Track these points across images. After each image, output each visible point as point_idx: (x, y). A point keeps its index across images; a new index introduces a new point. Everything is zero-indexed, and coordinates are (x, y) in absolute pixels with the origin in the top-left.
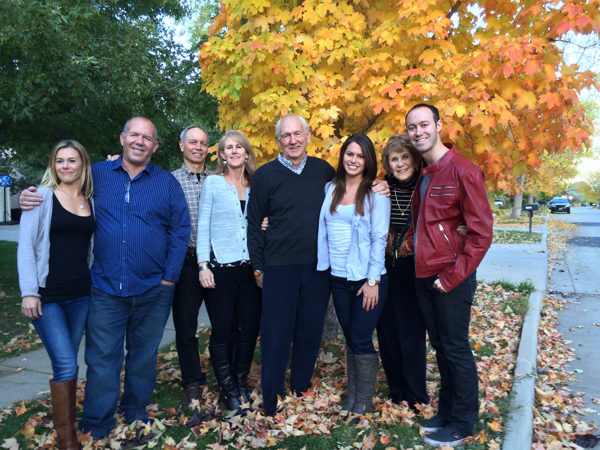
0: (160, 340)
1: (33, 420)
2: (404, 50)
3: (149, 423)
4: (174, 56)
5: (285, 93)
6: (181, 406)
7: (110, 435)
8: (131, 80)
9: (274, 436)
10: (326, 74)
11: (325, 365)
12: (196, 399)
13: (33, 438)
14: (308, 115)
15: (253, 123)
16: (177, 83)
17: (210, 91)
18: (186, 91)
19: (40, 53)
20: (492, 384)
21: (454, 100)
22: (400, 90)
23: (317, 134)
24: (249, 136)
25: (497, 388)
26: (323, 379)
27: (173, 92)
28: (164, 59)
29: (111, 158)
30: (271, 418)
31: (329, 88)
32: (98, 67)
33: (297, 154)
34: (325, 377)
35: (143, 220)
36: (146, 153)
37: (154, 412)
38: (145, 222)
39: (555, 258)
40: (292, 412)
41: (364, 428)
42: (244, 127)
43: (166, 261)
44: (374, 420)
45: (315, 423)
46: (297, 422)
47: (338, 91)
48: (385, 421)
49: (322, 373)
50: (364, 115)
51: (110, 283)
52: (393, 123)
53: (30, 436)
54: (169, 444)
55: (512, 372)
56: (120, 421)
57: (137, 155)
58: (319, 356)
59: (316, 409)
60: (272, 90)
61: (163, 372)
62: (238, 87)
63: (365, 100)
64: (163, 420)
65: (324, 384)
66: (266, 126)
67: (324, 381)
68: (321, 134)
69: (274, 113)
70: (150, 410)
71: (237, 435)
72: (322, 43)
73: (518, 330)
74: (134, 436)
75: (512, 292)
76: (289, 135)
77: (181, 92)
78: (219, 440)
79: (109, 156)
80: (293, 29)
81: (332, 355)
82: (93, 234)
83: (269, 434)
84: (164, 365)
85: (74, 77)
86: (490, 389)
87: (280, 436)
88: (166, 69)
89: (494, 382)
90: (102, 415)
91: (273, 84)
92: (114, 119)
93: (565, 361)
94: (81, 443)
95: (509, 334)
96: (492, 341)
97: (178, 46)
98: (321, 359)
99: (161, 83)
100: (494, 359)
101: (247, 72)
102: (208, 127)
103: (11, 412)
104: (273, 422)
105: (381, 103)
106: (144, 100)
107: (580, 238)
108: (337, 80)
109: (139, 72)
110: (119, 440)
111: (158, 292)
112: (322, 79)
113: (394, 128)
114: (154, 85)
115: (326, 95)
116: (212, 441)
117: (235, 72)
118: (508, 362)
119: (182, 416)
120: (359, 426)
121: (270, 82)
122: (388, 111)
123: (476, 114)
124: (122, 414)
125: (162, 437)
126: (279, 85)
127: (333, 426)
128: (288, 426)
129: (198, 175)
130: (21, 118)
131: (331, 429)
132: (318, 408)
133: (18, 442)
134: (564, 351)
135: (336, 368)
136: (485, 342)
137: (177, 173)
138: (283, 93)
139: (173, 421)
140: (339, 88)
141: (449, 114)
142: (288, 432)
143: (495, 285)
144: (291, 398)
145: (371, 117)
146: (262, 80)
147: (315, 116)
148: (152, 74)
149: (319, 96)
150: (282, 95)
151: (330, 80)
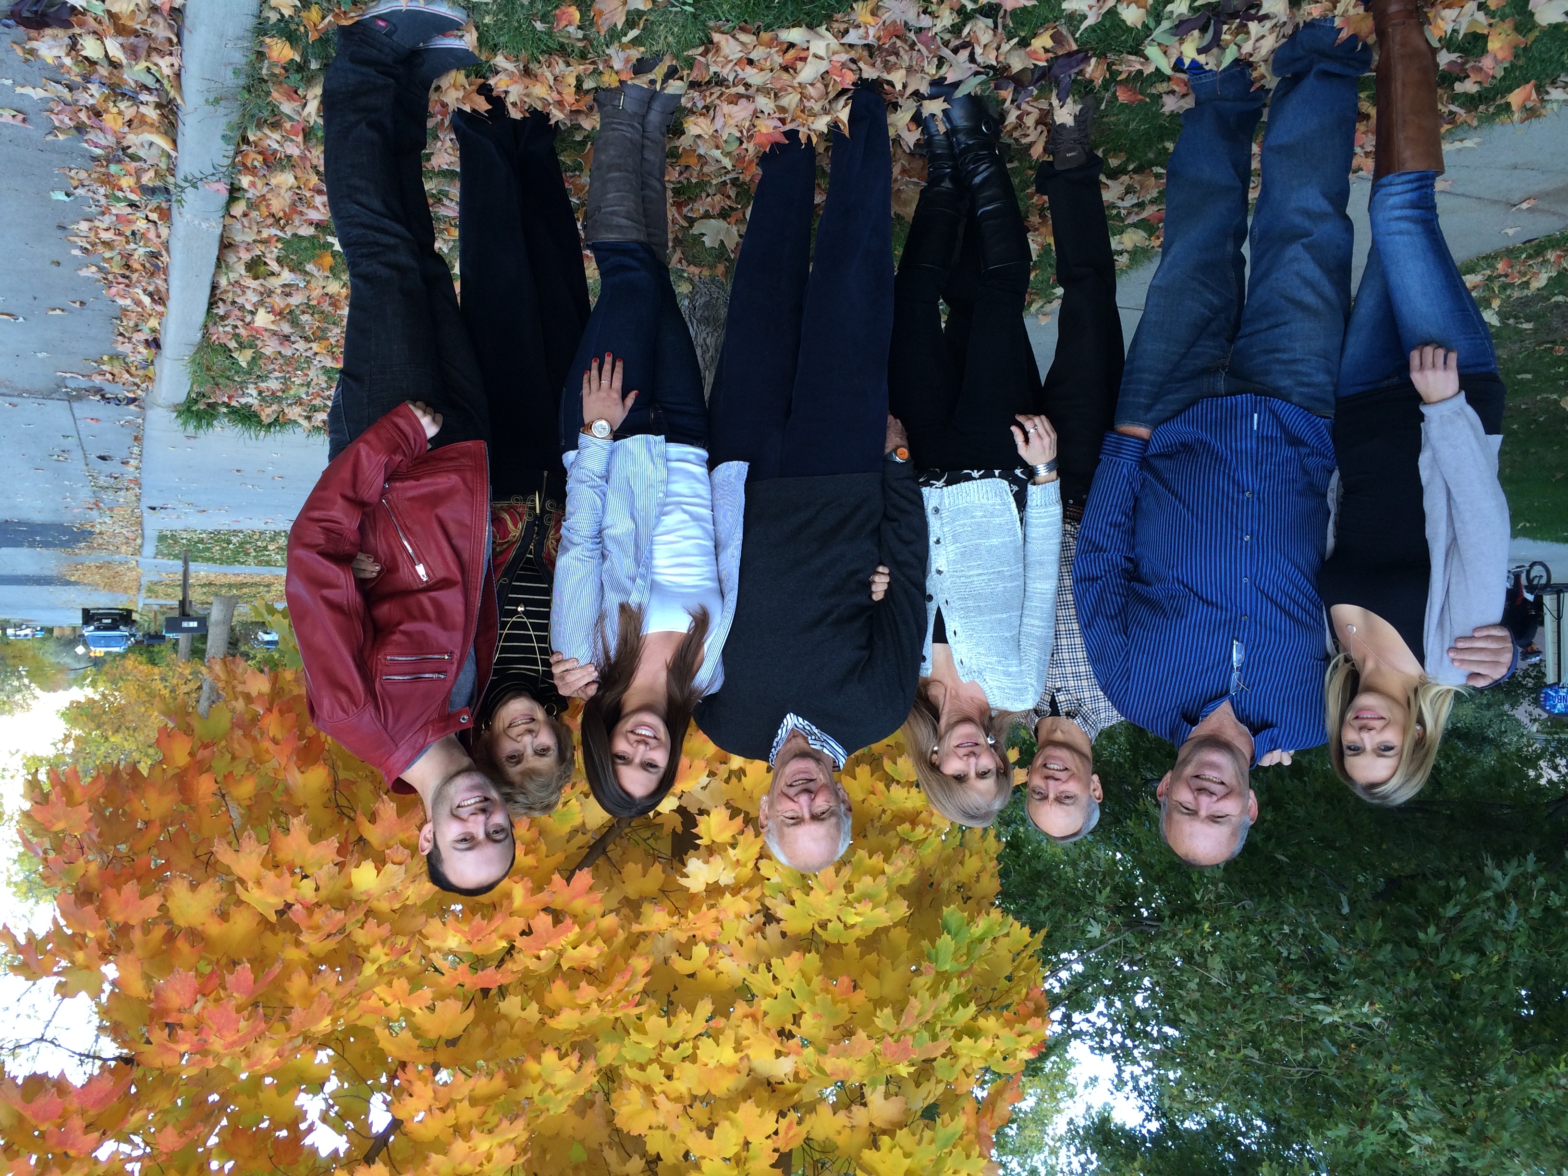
0: (1156, 282)
1: (1491, 72)
2: (514, 1036)
3: (1187, 62)
4: (1114, 1024)
5: (823, 925)
6: (1103, 107)
7: (1288, 30)
8: (1227, 960)
9: (858, 26)
10: (718, 974)
11: (724, 215)
12: (1063, 125)
13: (1491, 25)
14: (765, 867)
15: (907, 847)
16: (1106, 954)
17: (1020, 933)
18: (1083, 932)
19: (1464, 1032)
20: (288, 163)
21: (384, 906)
22: (523, 933)
23: (740, 819)
24: (919, 813)
25: (275, 152)
26: (729, 176)
27: (1117, 931)
28: (1140, 1014)
29: (1282, 757)
30: (865, 75)
31: (709, 937)
32: (1312, 995)
33: (796, 766)
34: (724, 183)
35: (1196, 594)
36: (1189, 770)
37: (1173, 92)
38: (1191, 590)
39: (122, 493)
40: (811, 91)
41: (623, 47)
42: (932, 838)
43: (1137, 488)
44: (595, 70)
45: (751, 62)
46: (799, 65)
47: (686, 931)
48: (568, 64)
49: (732, 193)
50: (617, 868)
51: (1283, 428)
52: (544, 848)
53: (1499, 30)
54: (1133, 6)
55: (234, 192)
56: (1263, 69)
57: (1213, 766)
58: (740, 236)
59: (748, 98)
60: (857, 933)
61: (1149, 197)
62: (946, 941)
63: (615, 905)
64: (1149, 70)
65: (727, 163)
66: (873, 838)
67: (728, 172)
68: (732, 818)
69: (853, 873)
70: (1184, 96)
71: (956, 30)
72: (727, 1055)
73: (220, 304)
74: (1225, 27)
75: (234, 403)
76: (816, 818)
77: (1095, 931)
78: (1004, 17)
79: (1287, 762)
80: (803, 1092)
81: (705, 239)
82: (1327, 558)
83: (871, 32)
84: (1145, 214)
85: (1375, 969)
86: (293, 150)
87: (843, 27)
88: (1135, 989)
89: (283, 169)
90: (1309, 83)
91: (854, 950)
92: (1271, 859)
93: (97, 223)
94: (1366, 10)
95: (244, 292)
96: (287, 276)
97: (1102, 1049)
98: (734, 229)
99: (1149, 955)
100: (282, 229)
101: (922, 982)
102: (1027, 837)
103: (1547, 93)
104: (861, 64)
105: (574, 898)
106: (1192, 908)
107: (55, 546)
108: (688, 957)
109: (1204, 982)
110: (1266, 17)
111: (1159, 407)
112: (727, 960)
113: (540, 834)
114: (1167, 949)
115: (717, 920)
116: (1021, 15)
117: (955, 981)
118: (246, 221)
119: (1099, 82)
120: (636, 53)
121: (862, 956)
122: (556, 877)
123: (326, 867)
124: (1257, 85)
125: (1152, 25)
126: (839, 947)
127: (704, 54)
128: (822, 52)
129: (1055, 712)
130: (1515, 863)
131: (709, 45)
132: (743, 101)
133: (1532, 15)
134: (100, 247)
135: (696, 206)
136: (306, 273)
137: (1110, 719)
138: (830, 925)
139: (1123, 68)
140: (683, 938)
141: (396, 867)
142: (822, 37)
143: (280, 422)
144: (813, 127)
145: (600, 861)
146: (884, 959)
147: (745, 866)
148: (1171, 977)
149: (736, 916)
150: (832, 921)
151: (707, 960)
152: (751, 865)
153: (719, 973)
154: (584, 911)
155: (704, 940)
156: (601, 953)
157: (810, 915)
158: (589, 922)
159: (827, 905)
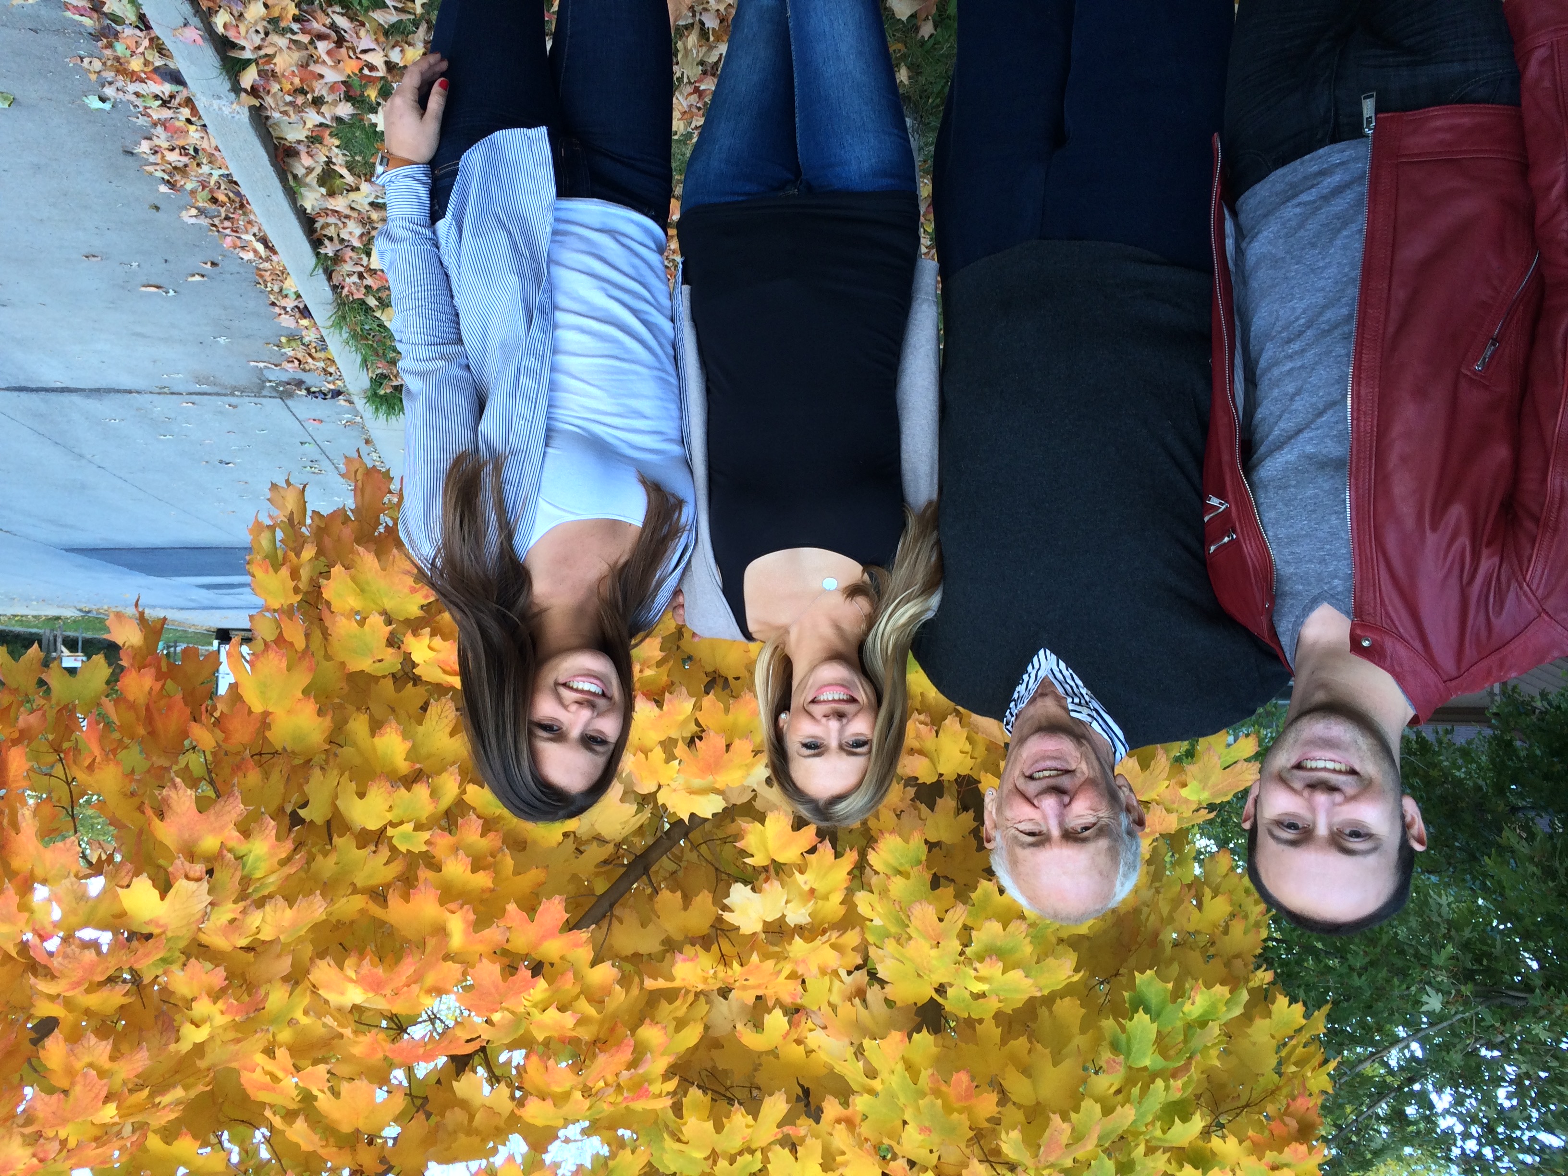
4: (1466, 1125)
5: (942, 991)
14: (863, 903)
16: (1452, 1033)
17: (1286, 1012)
18: (1417, 1003)
27: (1466, 1002)
28: (1503, 1115)
31: (787, 999)
33: (1039, 747)
50: (654, 893)
52: (509, 862)
55: (228, 50)
60: (992, 1005)
62: (1141, 1023)
68: (796, 828)
69: (972, 916)
76: (1071, 836)
77: (1434, 1002)
88: (1497, 1081)
91: (991, 1031)
100: (319, 110)
101: (1104, 1082)
105: (544, 938)
108: (758, 1026)
112: (820, 1034)
114: (1540, 1030)
117: (1160, 1083)
118: (271, 101)
121: (1004, 1041)
122: (512, 907)
126: (971, 1023)
138: (950, 992)
141: (193, 885)
146: (1039, 1046)
147: (826, 898)
149: (823, 972)
150: (951, 985)
151: (787, 1034)
152: (837, 898)
153: (809, 1052)
154: (562, 958)
155: (779, 1003)
156: (582, 1021)
157: (919, 975)
158: (562, 974)
159: (934, 962)
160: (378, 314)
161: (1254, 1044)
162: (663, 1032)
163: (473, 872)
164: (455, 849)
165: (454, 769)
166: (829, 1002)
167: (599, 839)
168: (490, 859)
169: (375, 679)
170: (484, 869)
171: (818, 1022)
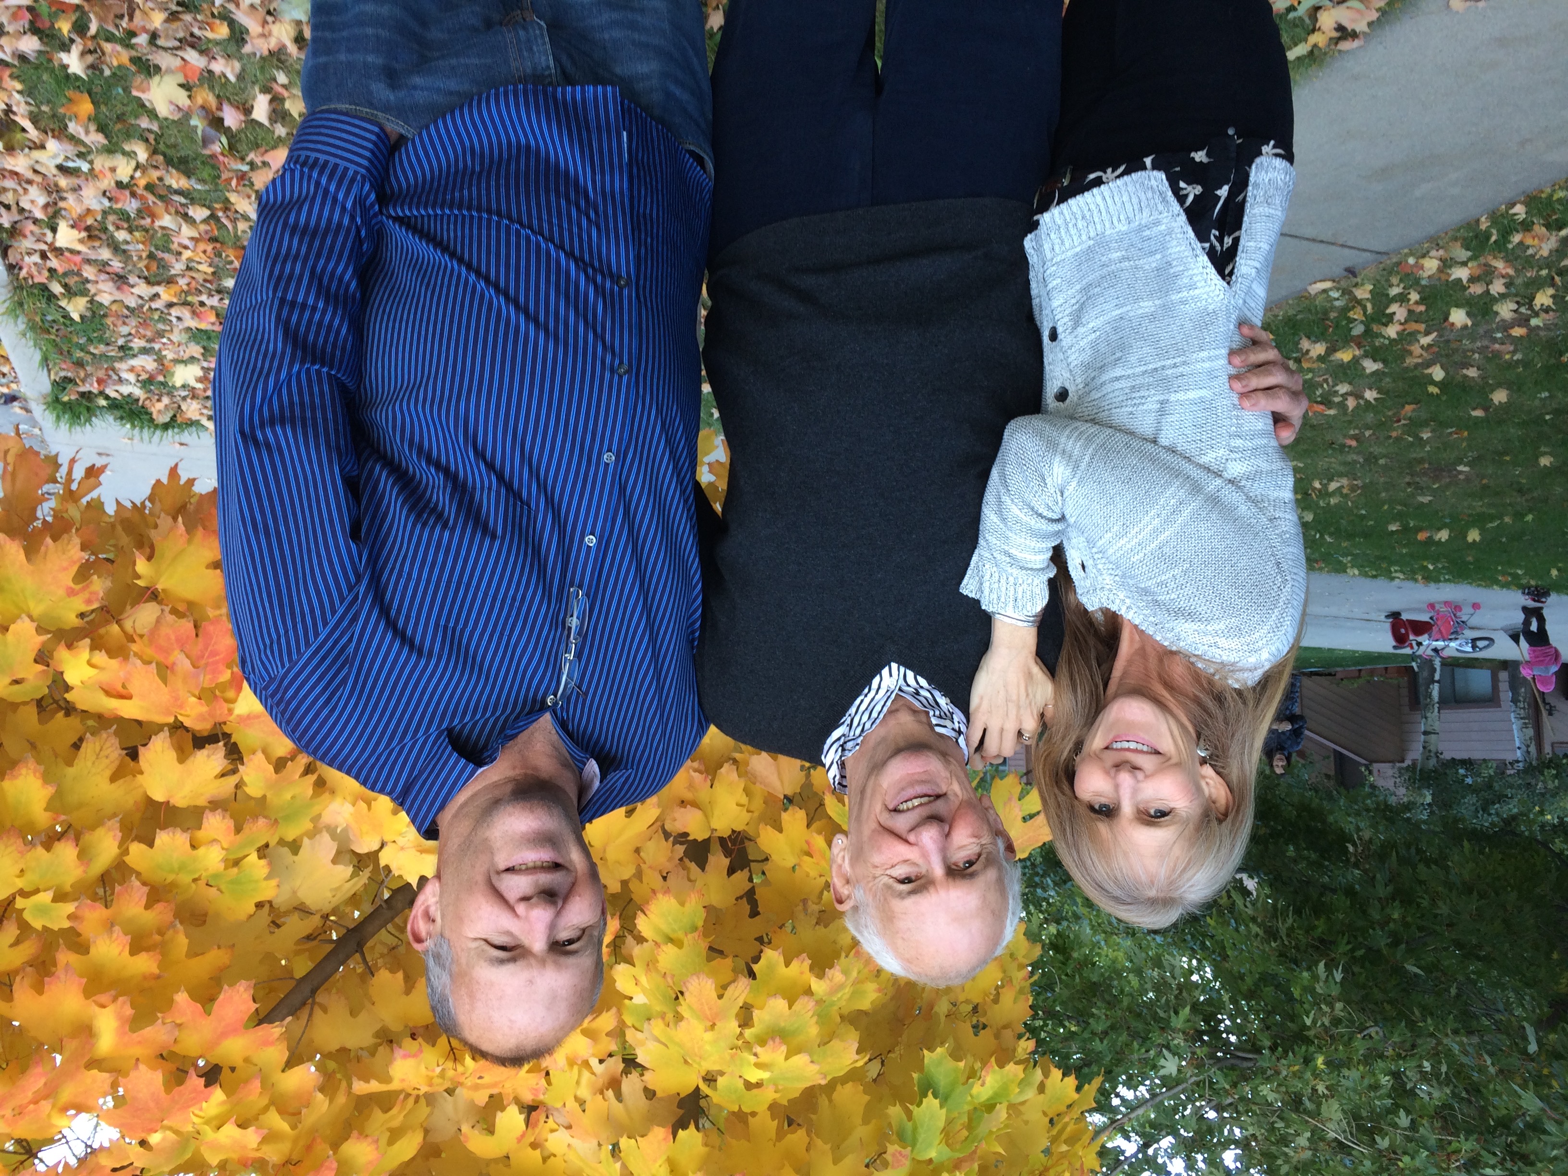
5: (711, 1080)
8: (1348, 1107)
10: (545, 1159)
17: (1059, 1086)
27: (1199, 1065)
31: (528, 1097)
60: (768, 1095)
62: (930, 1109)
77: (1170, 1066)
88: (1222, 1145)
91: (766, 1125)
92: (1398, 970)
99: (1243, 1097)
105: (224, 1035)
106: (1301, 1037)
108: (491, 1130)
109: (1317, 1137)
114: (1266, 1090)
121: (780, 1135)
122: (182, 998)
126: (741, 1118)
138: (721, 1081)
143: (178, 423)
146: (819, 1142)
148: (1272, 1129)
149: (571, 1062)
150: (722, 1073)
151: (523, 1135)
153: (547, 1157)
154: (247, 1060)
155: (517, 1101)
156: (270, 1138)
157: (686, 1062)
158: (247, 1081)
159: (708, 1047)
160: (63, 303)
161: (1026, 1123)
162: (374, 1147)
163: (134, 951)
164: (110, 925)
165: (114, 823)
166: (576, 1098)
167: (302, 910)
168: (157, 938)
169: (15, 706)
170: (148, 949)
171: (561, 1120)
